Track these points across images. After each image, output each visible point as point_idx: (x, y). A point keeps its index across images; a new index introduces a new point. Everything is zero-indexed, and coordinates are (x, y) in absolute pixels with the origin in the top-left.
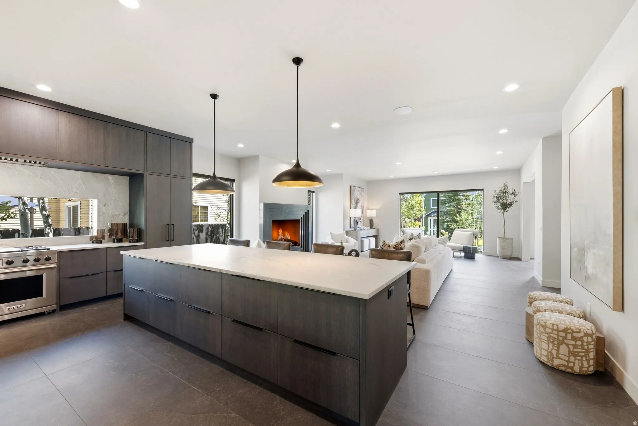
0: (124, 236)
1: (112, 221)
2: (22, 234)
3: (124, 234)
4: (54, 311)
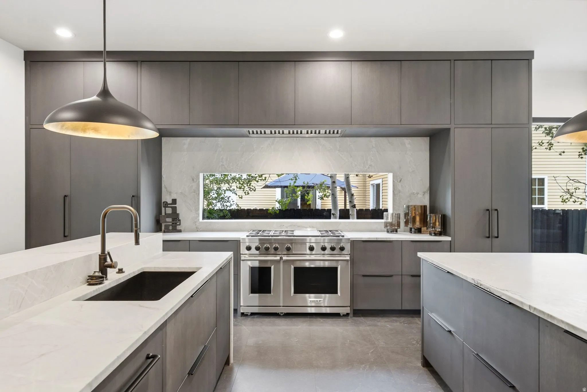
0: (424, 225)
1: (409, 202)
2: (333, 214)
3: (424, 223)
4: (348, 314)
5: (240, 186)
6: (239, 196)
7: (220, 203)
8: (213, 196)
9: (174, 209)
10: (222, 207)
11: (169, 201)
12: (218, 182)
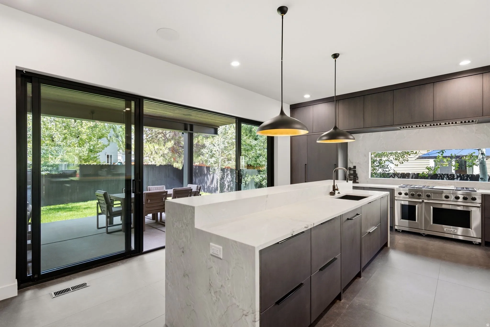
2: (481, 178)
4: (480, 244)
5: (396, 158)
6: (395, 164)
7: (381, 169)
8: (376, 164)
9: (355, 171)
10: (383, 171)
11: (352, 167)
12: (380, 155)
